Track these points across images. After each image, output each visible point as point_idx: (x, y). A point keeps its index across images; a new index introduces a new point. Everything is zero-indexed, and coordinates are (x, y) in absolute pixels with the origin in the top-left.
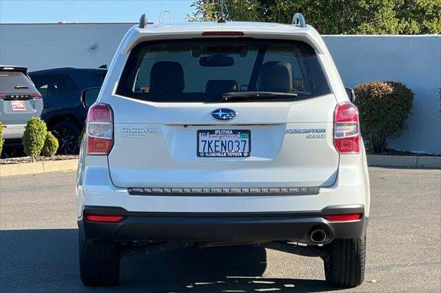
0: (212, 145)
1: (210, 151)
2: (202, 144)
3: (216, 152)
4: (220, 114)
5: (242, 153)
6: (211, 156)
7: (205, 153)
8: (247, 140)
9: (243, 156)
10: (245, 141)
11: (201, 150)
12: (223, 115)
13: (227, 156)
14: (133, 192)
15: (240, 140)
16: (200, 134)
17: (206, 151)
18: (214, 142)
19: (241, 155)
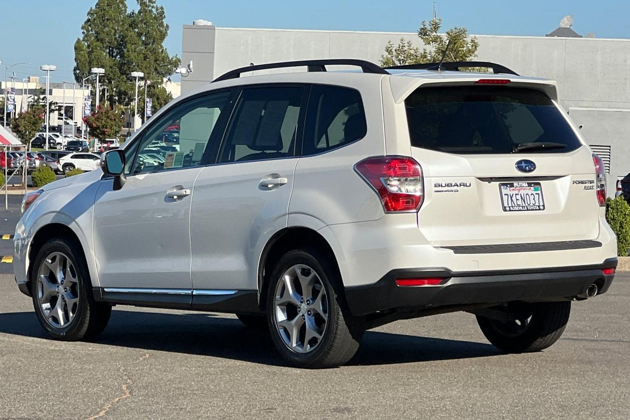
0: (514, 198)
1: (513, 205)
2: (505, 198)
3: (519, 205)
4: (523, 165)
5: (539, 206)
6: (515, 210)
7: (509, 207)
8: (539, 192)
9: (540, 209)
10: (538, 194)
11: (506, 205)
12: (526, 166)
13: (528, 210)
14: (458, 250)
15: (534, 193)
16: (502, 187)
17: (510, 205)
18: (514, 195)
19: (538, 208)
